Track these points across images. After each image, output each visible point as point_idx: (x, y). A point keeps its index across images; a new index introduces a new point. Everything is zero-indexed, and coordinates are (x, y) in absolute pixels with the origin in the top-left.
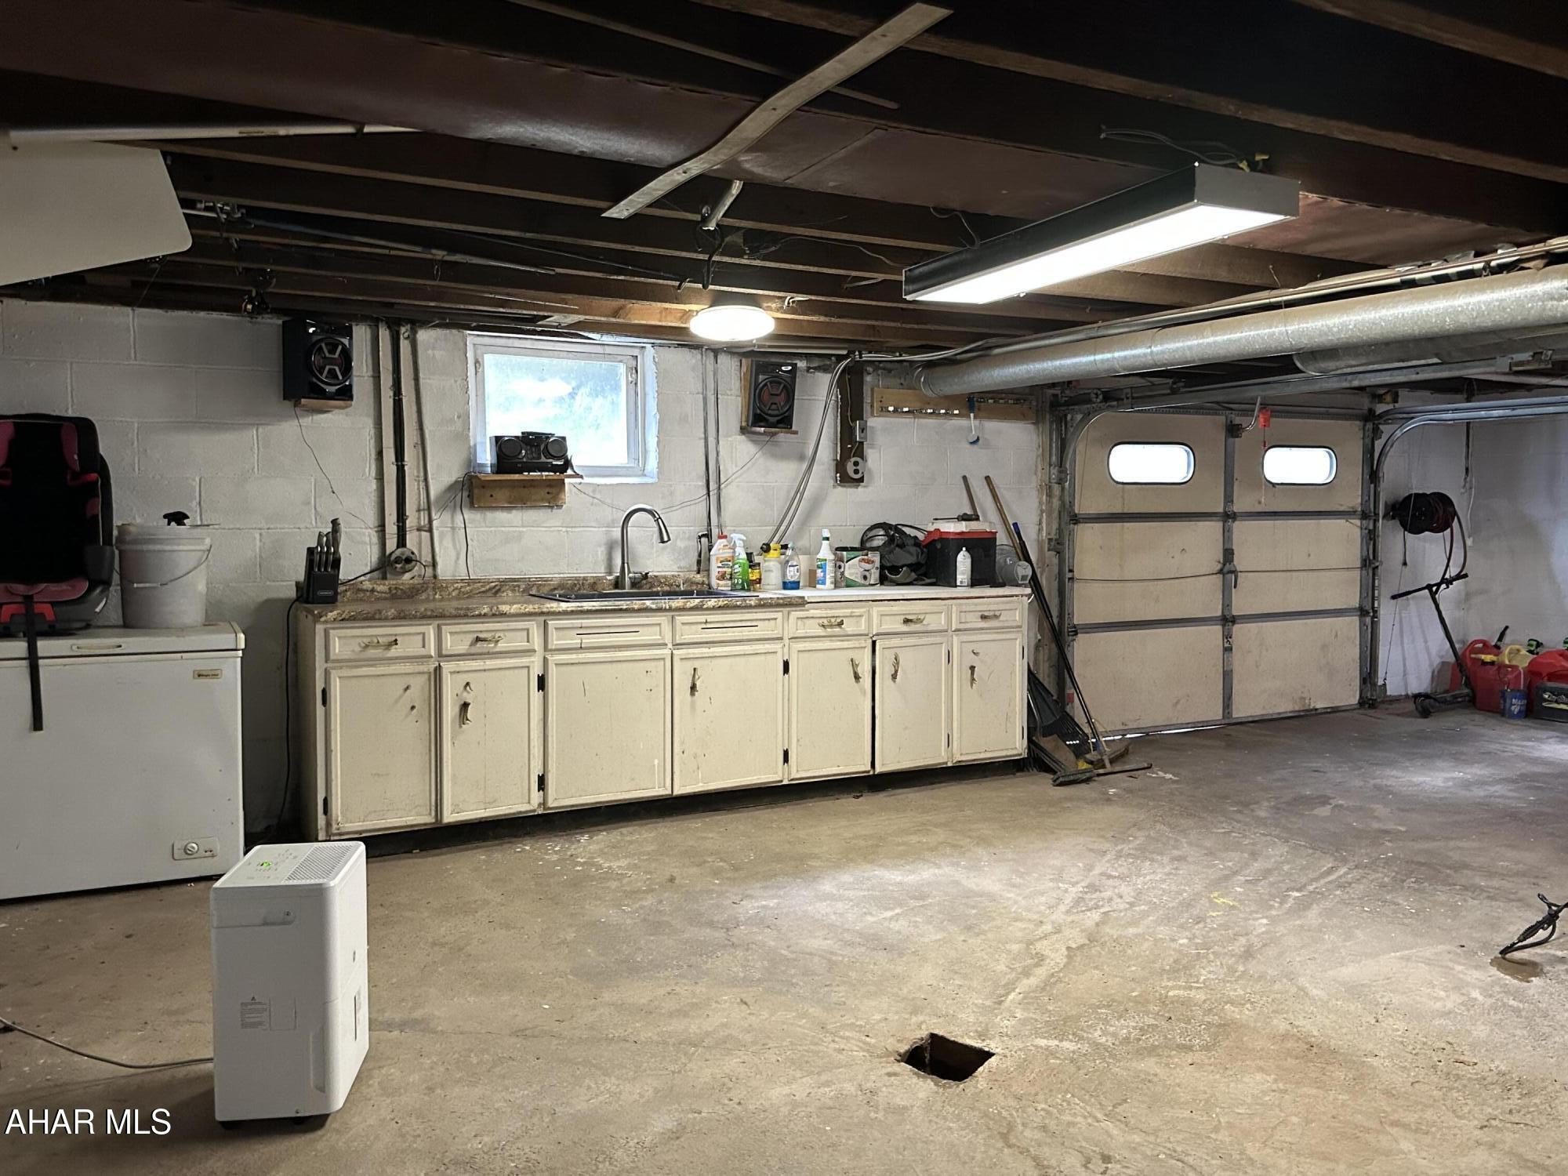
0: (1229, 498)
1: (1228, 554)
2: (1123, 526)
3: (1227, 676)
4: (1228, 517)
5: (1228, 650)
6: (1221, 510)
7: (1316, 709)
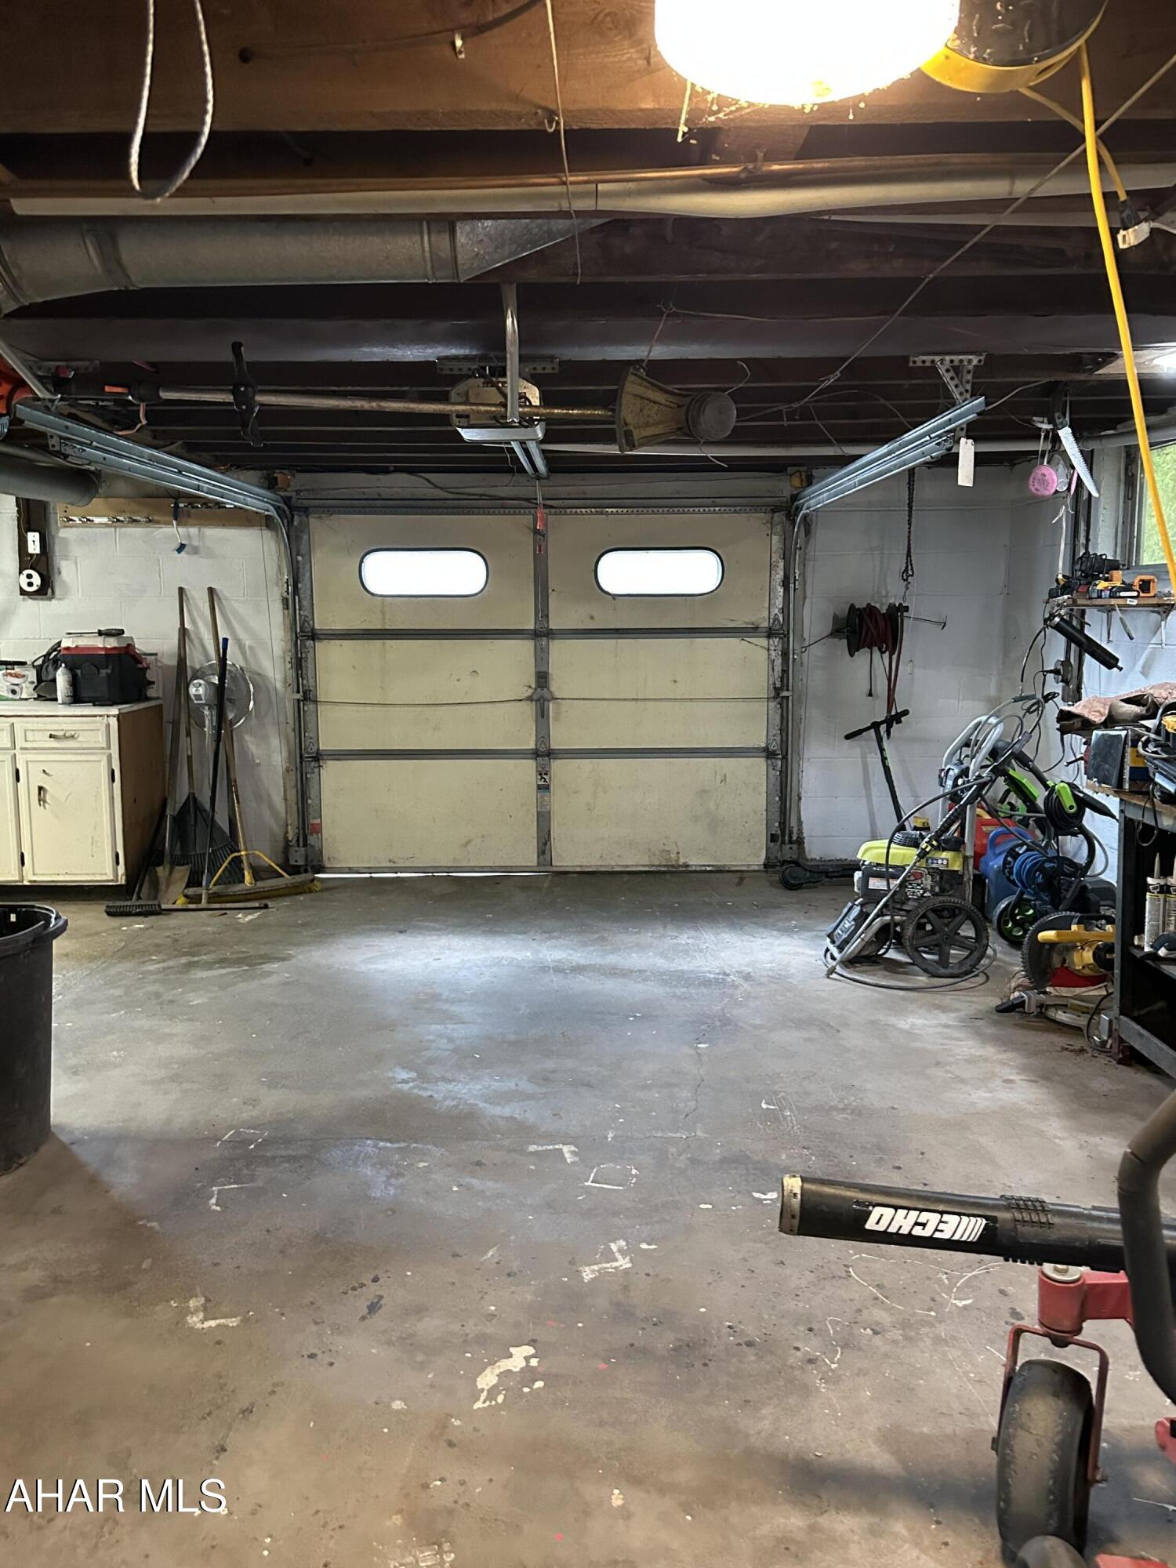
0: (542, 611)
1: (542, 678)
2: (384, 643)
3: (544, 819)
4: (542, 634)
5: (544, 788)
6: (532, 627)
7: (688, 866)
